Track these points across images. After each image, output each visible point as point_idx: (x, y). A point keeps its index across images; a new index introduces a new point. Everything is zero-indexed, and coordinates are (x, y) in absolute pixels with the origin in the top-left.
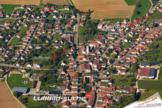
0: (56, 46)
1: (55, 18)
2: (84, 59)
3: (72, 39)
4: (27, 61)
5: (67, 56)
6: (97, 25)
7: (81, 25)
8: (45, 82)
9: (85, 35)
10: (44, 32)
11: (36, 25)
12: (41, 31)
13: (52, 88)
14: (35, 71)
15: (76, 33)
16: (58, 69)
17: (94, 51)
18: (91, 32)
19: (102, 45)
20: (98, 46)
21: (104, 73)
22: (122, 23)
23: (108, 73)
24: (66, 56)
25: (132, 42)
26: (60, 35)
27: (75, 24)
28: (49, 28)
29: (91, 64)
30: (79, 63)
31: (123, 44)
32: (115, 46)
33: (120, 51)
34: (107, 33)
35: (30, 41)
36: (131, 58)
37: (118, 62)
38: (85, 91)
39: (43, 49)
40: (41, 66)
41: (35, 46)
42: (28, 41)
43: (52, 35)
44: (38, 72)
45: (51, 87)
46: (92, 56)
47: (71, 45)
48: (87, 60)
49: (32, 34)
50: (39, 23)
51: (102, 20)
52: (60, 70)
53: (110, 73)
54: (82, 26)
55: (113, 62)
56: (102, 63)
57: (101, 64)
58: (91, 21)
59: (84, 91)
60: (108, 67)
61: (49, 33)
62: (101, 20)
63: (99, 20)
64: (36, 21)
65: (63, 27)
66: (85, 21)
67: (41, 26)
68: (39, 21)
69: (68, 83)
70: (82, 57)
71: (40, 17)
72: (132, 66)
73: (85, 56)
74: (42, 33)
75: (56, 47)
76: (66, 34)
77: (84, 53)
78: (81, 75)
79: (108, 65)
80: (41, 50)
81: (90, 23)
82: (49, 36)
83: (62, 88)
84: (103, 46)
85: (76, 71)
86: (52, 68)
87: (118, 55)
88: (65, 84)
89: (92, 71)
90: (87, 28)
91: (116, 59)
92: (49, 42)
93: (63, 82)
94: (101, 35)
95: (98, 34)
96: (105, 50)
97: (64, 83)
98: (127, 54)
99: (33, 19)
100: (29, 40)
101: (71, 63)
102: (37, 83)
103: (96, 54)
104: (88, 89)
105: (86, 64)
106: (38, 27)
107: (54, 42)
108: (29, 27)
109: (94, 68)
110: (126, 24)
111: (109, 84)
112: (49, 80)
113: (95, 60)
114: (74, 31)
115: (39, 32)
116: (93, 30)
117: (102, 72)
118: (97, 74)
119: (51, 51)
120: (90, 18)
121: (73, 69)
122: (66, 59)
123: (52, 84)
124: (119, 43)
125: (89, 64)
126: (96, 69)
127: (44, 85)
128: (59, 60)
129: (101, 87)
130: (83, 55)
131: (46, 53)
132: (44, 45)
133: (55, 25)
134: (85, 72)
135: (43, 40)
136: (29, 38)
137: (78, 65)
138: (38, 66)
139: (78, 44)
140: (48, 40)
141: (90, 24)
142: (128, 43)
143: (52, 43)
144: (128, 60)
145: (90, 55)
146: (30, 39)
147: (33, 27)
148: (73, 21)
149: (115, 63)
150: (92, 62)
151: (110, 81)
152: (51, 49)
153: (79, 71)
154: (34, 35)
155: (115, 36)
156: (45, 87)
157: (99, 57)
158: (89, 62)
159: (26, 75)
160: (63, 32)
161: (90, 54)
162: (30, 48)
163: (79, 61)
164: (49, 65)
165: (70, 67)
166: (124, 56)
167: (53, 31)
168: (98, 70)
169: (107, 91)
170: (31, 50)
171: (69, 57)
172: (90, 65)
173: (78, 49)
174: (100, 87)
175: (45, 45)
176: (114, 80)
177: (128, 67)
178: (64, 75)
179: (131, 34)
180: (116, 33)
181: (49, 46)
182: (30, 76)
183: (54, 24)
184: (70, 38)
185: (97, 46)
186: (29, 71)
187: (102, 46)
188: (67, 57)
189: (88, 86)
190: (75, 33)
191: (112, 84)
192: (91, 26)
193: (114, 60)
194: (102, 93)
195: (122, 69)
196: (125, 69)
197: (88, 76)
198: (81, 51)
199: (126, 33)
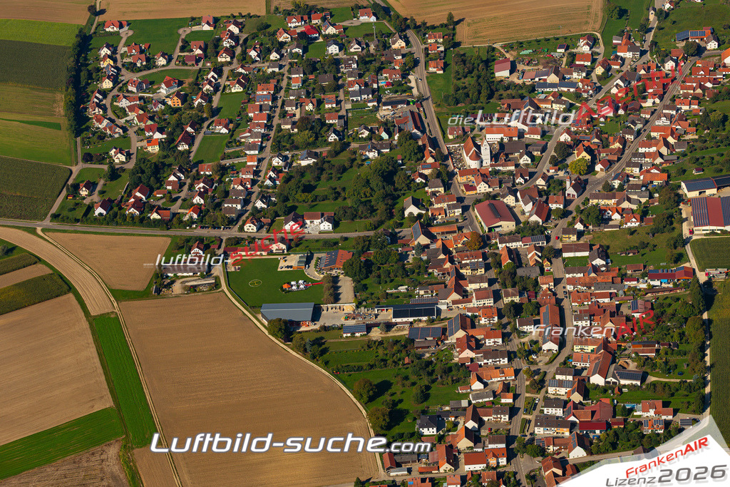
0: (370, 151)
1: (334, 52)
2: (483, 188)
3: (418, 122)
4: (280, 213)
5: (419, 180)
6: (490, 64)
7: (435, 70)
8: (367, 277)
9: (459, 105)
10: (310, 107)
11: (273, 82)
12: (299, 104)
13: (398, 297)
14: (320, 244)
15: (424, 100)
16: (397, 230)
17: (507, 155)
18: (480, 93)
19: (528, 134)
20: (516, 139)
21: (565, 227)
22: (573, 50)
23: (579, 226)
24: (414, 180)
25: (629, 114)
26: (371, 111)
27: (411, 69)
28: (323, 90)
29: (510, 200)
30: (466, 203)
31: (602, 123)
32: (576, 133)
33: (599, 146)
34: (532, 89)
35: (268, 140)
36: (644, 168)
37: (604, 188)
38: (521, 295)
39: (326, 166)
40: (336, 225)
41: (293, 156)
42: (262, 143)
43: (343, 113)
44: (329, 244)
45: (392, 294)
46: (503, 173)
47: (420, 143)
48: (491, 190)
49: (270, 118)
50: (283, 75)
51: (504, 47)
52: (405, 232)
53: (585, 226)
54: (438, 72)
55: (584, 189)
56: (547, 193)
57: (545, 197)
58: (464, 55)
59: (515, 295)
60: (571, 208)
61: (330, 106)
62: (497, 46)
63: (494, 49)
64: (270, 70)
65: (374, 82)
66: (443, 55)
67: (295, 86)
68: (281, 67)
69: (448, 273)
70: (471, 178)
71: (282, 56)
72: (656, 195)
73: (482, 175)
74: (303, 111)
75: (367, 153)
76: (390, 107)
77: (474, 164)
78: (488, 242)
79: (568, 198)
80: (318, 169)
81: (464, 62)
82: (335, 119)
83: (432, 292)
84: (532, 136)
85: (465, 231)
86: (376, 228)
87: (593, 162)
88: (440, 278)
89: (522, 225)
90: (459, 79)
91: (591, 178)
92: (340, 139)
93: (430, 271)
94: (513, 97)
95: (501, 95)
96: (544, 150)
97: (435, 274)
98: (624, 156)
99: (257, 65)
100: (265, 137)
101: (439, 206)
102: (339, 284)
103: (517, 165)
104: (525, 289)
105: (493, 202)
106: (285, 91)
107: (356, 138)
108: (250, 94)
109: (523, 213)
110: (590, 52)
111: (594, 263)
112: (379, 268)
113: (518, 187)
114: (415, 91)
115: (294, 108)
116: (485, 85)
117: (556, 226)
118: (542, 233)
119: (355, 168)
120: (458, 44)
121: (452, 223)
122: (415, 191)
123: (392, 281)
124: (588, 122)
125: (505, 200)
126: (535, 218)
127: (365, 287)
128: (393, 199)
129: (571, 276)
130: (472, 172)
131: (339, 178)
132: (324, 150)
133: (341, 77)
134: (497, 230)
135: (317, 134)
136: (263, 131)
137: (465, 209)
138: (327, 226)
139: (444, 137)
140: (335, 132)
141: (465, 64)
142: (617, 120)
143: (351, 139)
144: (634, 177)
145: (497, 172)
146: (268, 135)
147: (265, 93)
148: (400, 57)
149: (591, 189)
150: (514, 193)
151: (596, 254)
152: (355, 163)
153: (474, 228)
154: (276, 121)
155: (563, 98)
156: (372, 294)
157: (532, 175)
158: (504, 196)
159: (292, 260)
160: (379, 101)
161: (497, 168)
162: (276, 164)
163: (462, 195)
164: (363, 220)
165: (440, 217)
166: (617, 165)
167: (341, 101)
168: (540, 220)
169: (595, 289)
170: (281, 171)
171: (426, 185)
172: (508, 206)
173: (450, 153)
174: (567, 276)
175: (329, 151)
176: (608, 247)
177: (643, 200)
178: (427, 246)
179: (617, 85)
180: (566, 89)
181: (341, 154)
182: (308, 262)
183: (339, 75)
184: (410, 118)
185: (511, 138)
186: (297, 245)
187: (528, 136)
188: (418, 184)
189: (522, 277)
190: (421, 100)
191: (604, 263)
192: (470, 72)
193: (586, 182)
194: (582, 297)
195: (623, 209)
196: (634, 207)
197: (514, 244)
198: (461, 160)
199: (598, 84)
